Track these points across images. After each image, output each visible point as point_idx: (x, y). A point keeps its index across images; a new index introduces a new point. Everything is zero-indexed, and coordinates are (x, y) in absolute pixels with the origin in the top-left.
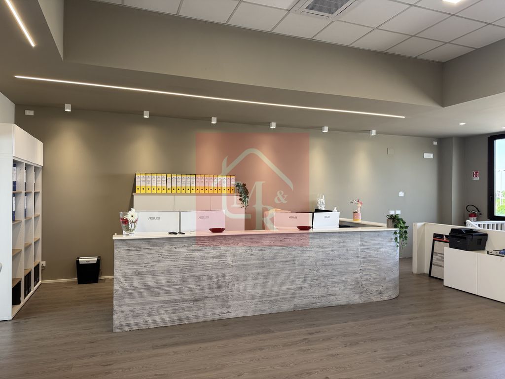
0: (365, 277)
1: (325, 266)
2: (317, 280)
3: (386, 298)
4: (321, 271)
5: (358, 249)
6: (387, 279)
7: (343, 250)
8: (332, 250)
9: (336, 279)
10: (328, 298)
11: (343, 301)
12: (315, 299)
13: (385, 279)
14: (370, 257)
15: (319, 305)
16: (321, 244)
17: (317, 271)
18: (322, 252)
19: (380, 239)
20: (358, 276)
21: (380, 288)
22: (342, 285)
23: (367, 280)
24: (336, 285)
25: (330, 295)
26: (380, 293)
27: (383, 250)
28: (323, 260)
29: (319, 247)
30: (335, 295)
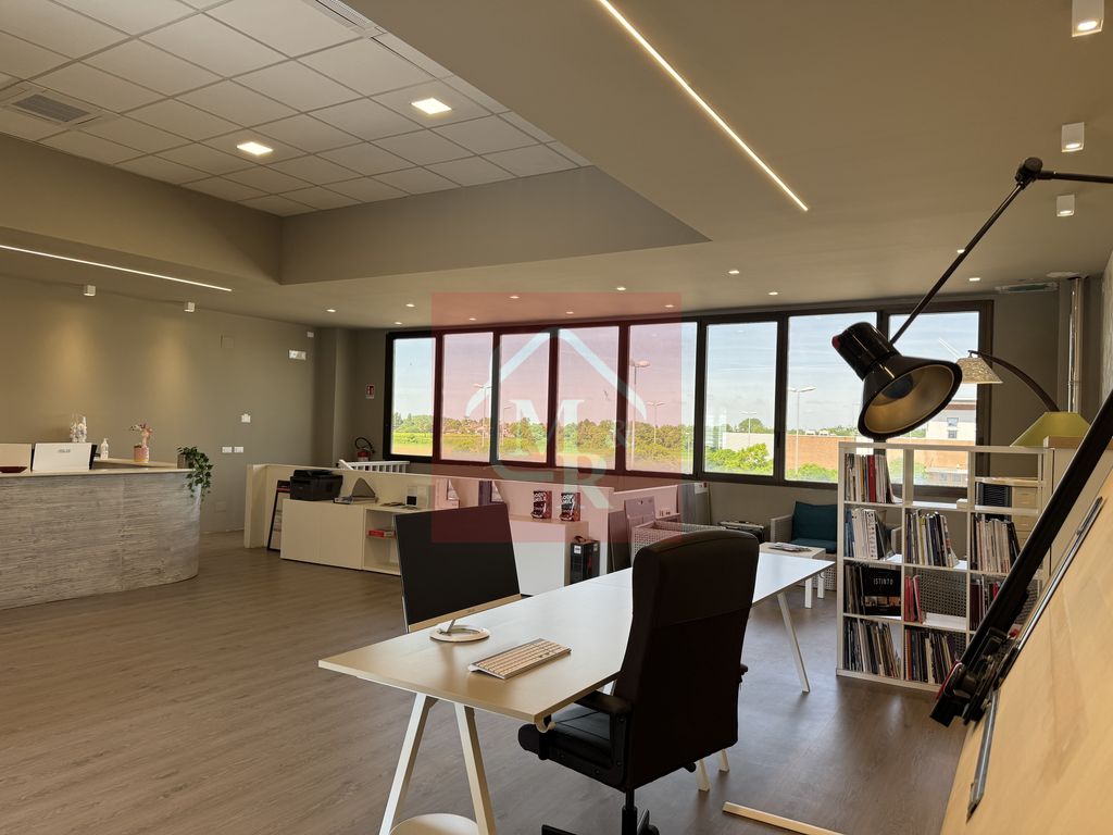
0: (131, 549)
1: (51, 532)
2: (34, 557)
3: (169, 580)
4: (42, 542)
5: (119, 504)
6: (172, 549)
7: (89, 506)
8: (68, 507)
9: (72, 554)
10: (56, 586)
11: (85, 589)
12: (28, 590)
13: (168, 549)
14: (140, 515)
15: (36, 599)
16: (44, 497)
17: (35, 542)
18: (48, 509)
19: (162, 486)
20: (117, 546)
21: (159, 565)
22: (86, 563)
23: (134, 553)
24: (73, 565)
25: (61, 581)
26: (159, 572)
27: (164, 503)
28: (48, 523)
29: (41, 501)
30: (71, 580)
